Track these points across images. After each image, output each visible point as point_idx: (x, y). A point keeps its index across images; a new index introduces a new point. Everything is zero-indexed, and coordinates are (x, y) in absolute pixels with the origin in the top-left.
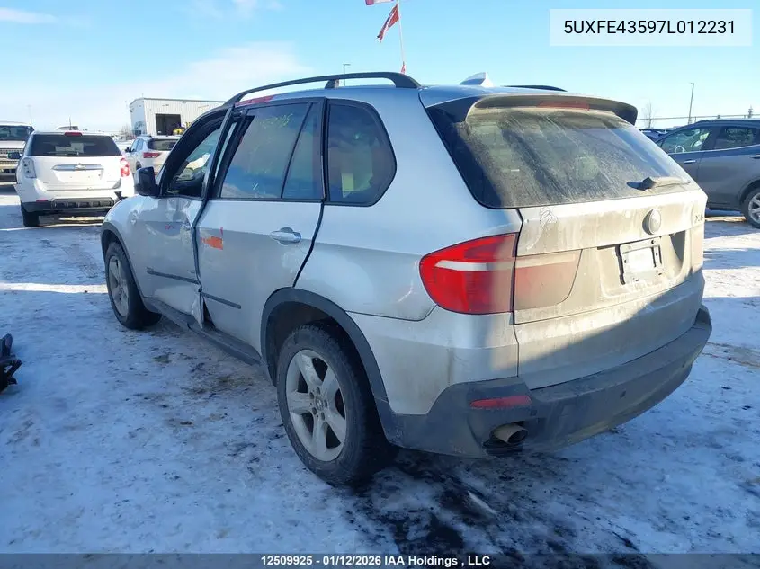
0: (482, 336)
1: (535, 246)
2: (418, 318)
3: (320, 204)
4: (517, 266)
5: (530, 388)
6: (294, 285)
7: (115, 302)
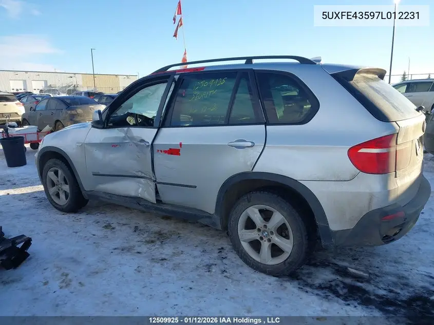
0: (385, 184)
1: (402, 139)
2: (349, 179)
3: (264, 126)
4: (397, 149)
5: (402, 206)
6: (252, 169)
7: (53, 197)
